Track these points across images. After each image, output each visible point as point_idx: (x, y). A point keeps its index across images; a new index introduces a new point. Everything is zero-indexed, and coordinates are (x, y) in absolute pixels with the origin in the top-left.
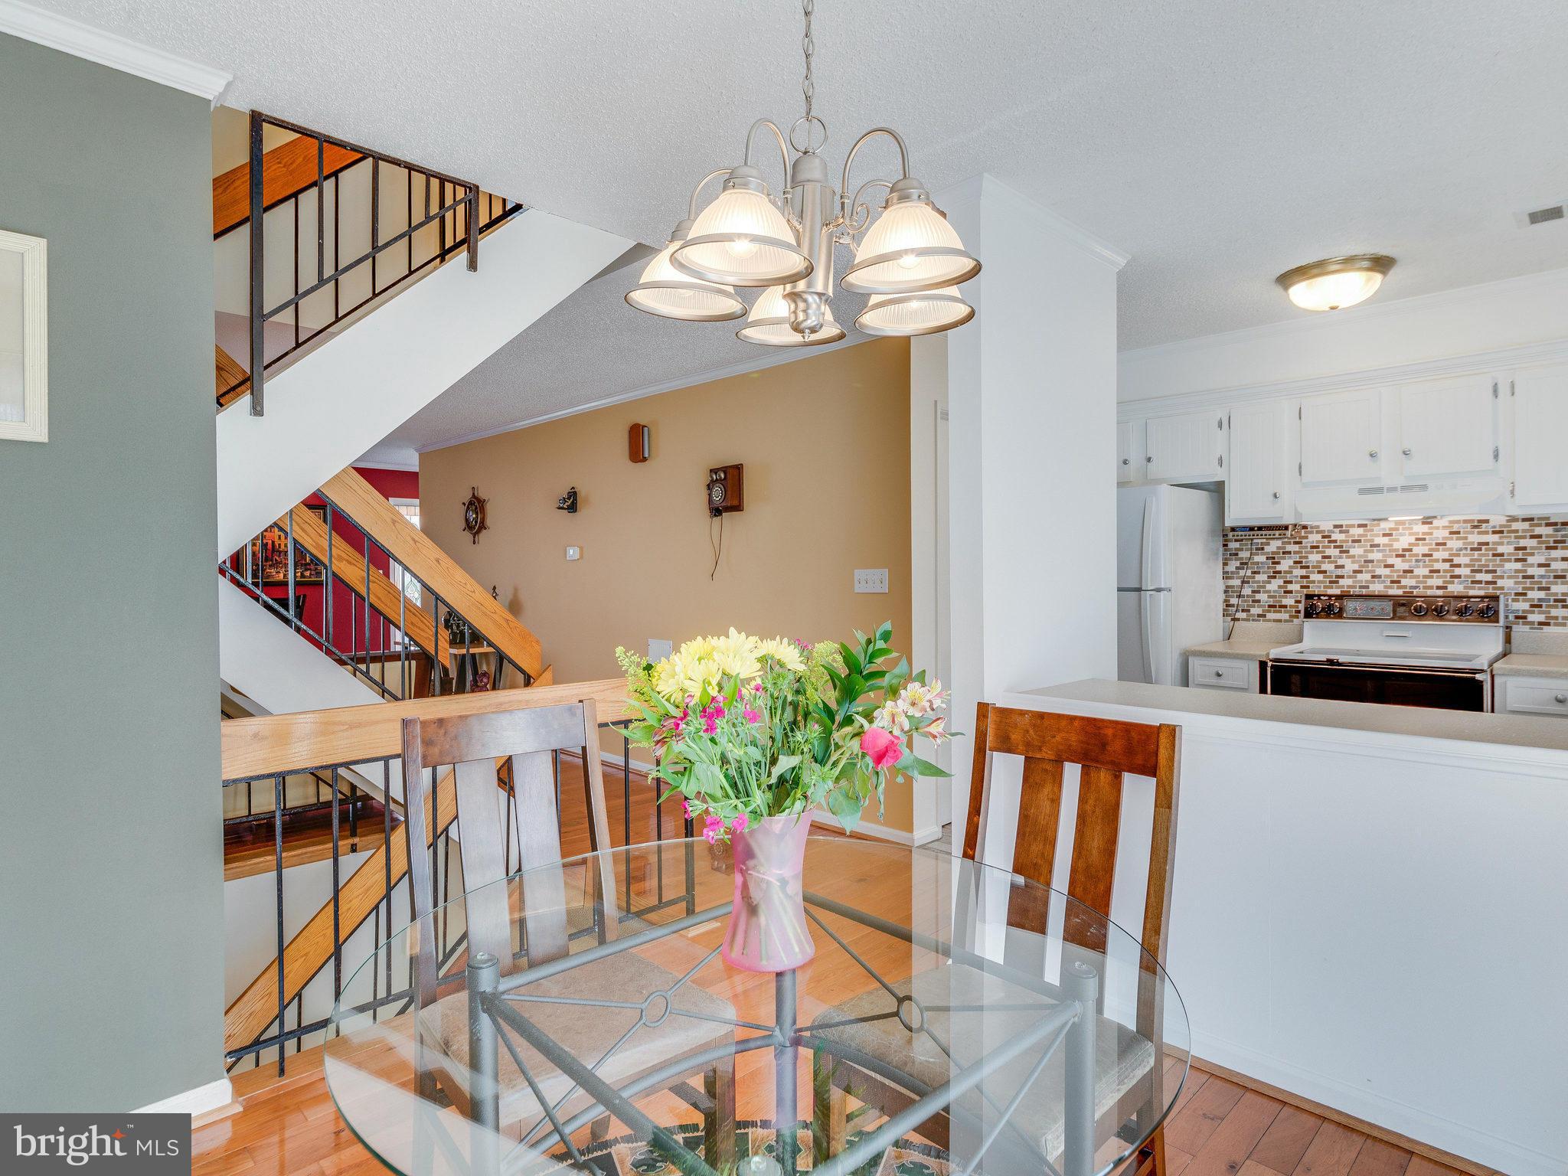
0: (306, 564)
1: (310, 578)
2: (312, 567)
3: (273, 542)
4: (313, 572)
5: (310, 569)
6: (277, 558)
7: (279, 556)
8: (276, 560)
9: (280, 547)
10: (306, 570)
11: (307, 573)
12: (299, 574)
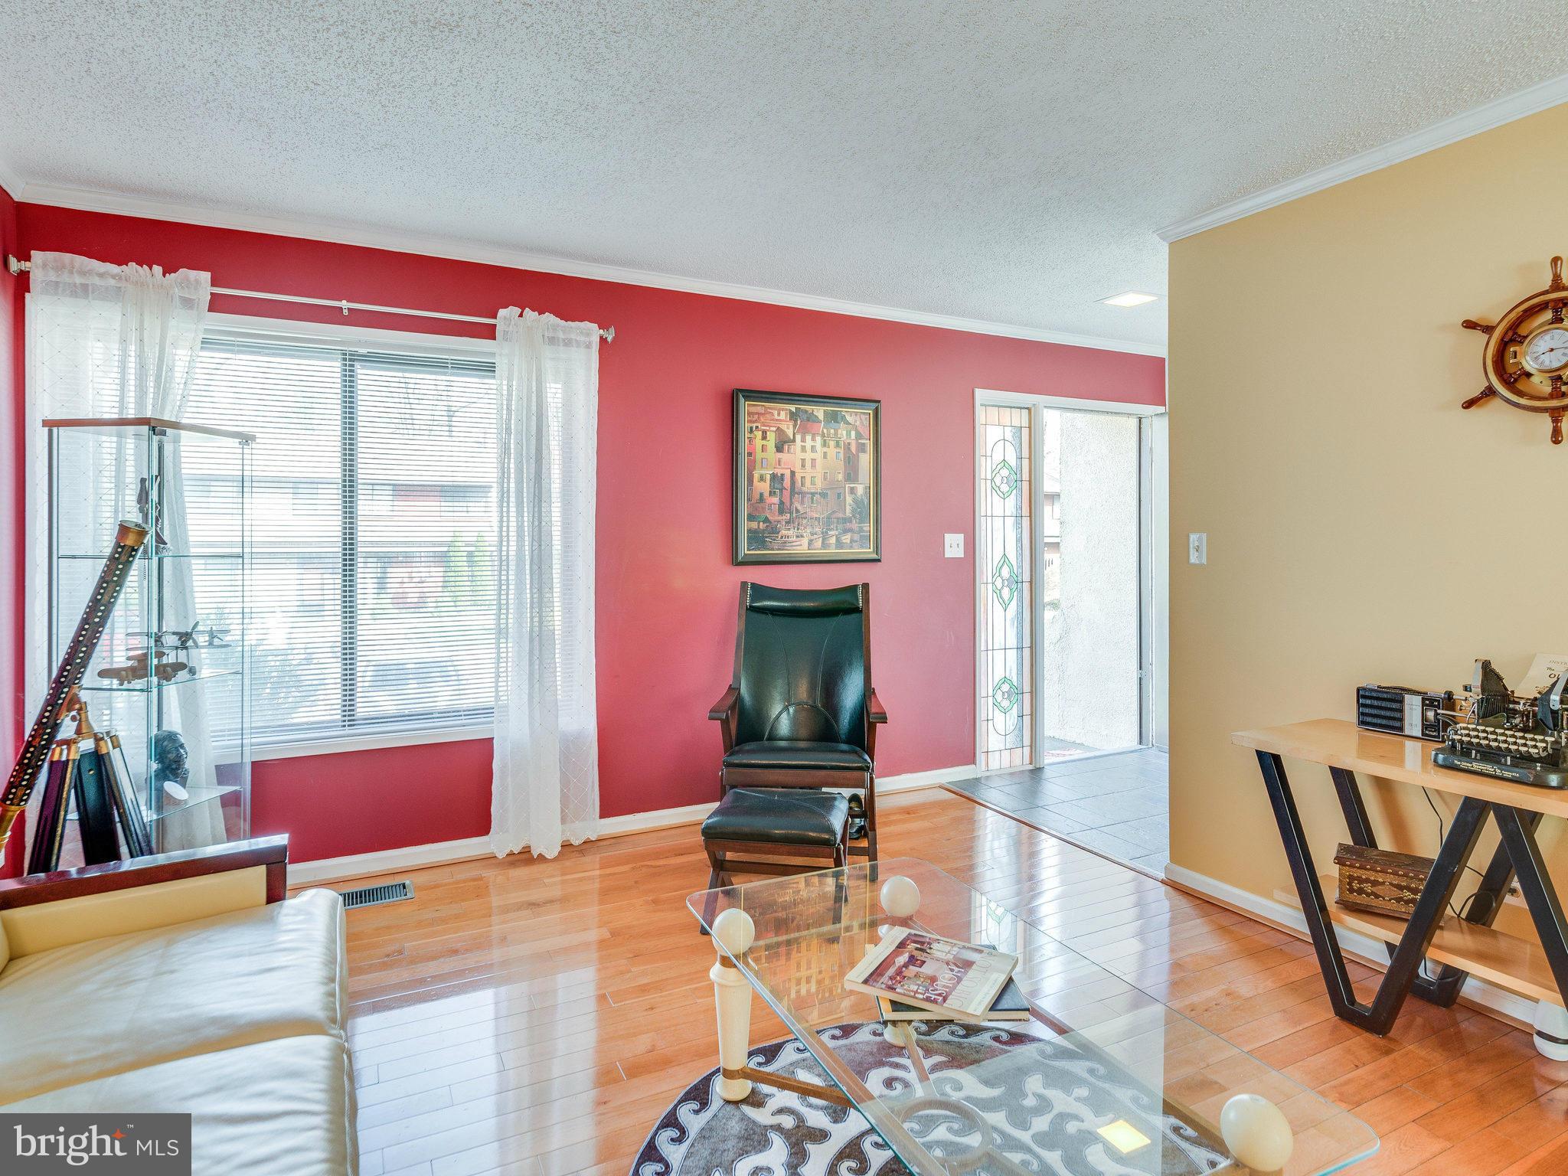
0: (846, 520)
1: (851, 547)
2: (855, 525)
3: (793, 473)
4: (856, 537)
5: (850, 530)
6: (799, 508)
7: (802, 503)
8: (797, 511)
9: (803, 485)
10: (846, 531)
11: (846, 539)
12: (833, 540)
